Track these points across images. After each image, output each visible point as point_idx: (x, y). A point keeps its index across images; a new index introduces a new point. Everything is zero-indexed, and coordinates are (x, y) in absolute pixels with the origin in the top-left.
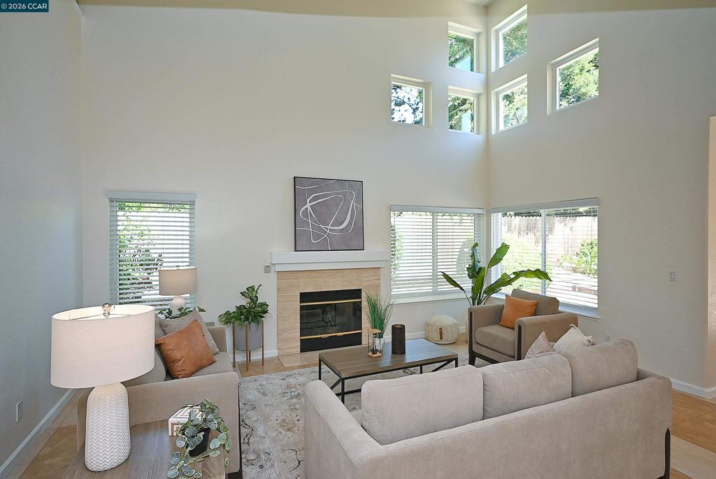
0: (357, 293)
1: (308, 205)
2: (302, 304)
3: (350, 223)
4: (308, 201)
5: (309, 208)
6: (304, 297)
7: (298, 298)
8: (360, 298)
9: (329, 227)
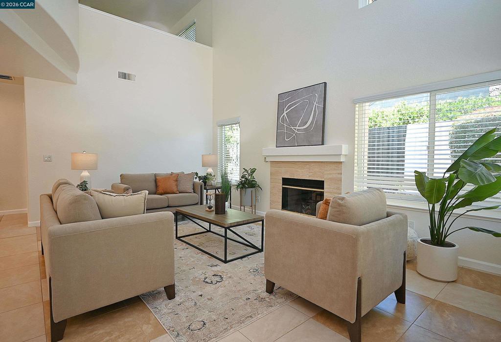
0: (320, 184)
1: (285, 114)
2: (284, 186)
3: (312, 123)
4: (285, 110)
5: (286, 115)
6: (285, 181)
7: (281, 182)
8: (323, 189)
9: (297, 128)
